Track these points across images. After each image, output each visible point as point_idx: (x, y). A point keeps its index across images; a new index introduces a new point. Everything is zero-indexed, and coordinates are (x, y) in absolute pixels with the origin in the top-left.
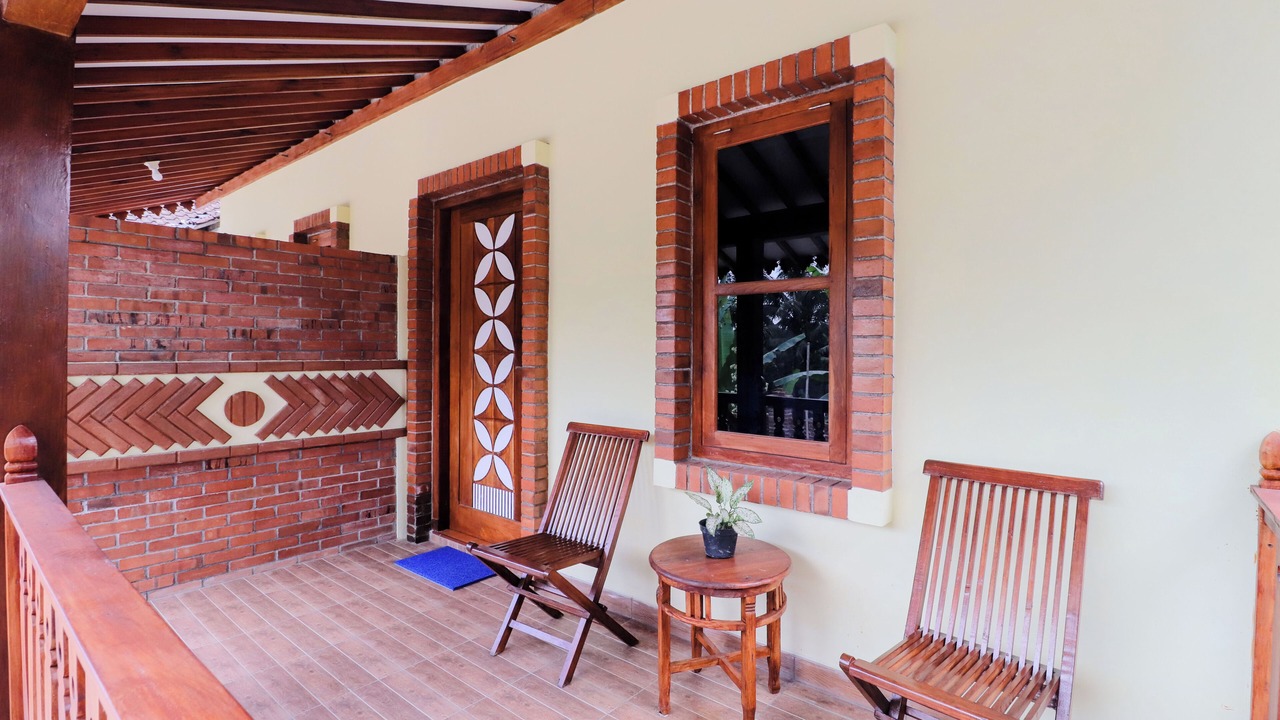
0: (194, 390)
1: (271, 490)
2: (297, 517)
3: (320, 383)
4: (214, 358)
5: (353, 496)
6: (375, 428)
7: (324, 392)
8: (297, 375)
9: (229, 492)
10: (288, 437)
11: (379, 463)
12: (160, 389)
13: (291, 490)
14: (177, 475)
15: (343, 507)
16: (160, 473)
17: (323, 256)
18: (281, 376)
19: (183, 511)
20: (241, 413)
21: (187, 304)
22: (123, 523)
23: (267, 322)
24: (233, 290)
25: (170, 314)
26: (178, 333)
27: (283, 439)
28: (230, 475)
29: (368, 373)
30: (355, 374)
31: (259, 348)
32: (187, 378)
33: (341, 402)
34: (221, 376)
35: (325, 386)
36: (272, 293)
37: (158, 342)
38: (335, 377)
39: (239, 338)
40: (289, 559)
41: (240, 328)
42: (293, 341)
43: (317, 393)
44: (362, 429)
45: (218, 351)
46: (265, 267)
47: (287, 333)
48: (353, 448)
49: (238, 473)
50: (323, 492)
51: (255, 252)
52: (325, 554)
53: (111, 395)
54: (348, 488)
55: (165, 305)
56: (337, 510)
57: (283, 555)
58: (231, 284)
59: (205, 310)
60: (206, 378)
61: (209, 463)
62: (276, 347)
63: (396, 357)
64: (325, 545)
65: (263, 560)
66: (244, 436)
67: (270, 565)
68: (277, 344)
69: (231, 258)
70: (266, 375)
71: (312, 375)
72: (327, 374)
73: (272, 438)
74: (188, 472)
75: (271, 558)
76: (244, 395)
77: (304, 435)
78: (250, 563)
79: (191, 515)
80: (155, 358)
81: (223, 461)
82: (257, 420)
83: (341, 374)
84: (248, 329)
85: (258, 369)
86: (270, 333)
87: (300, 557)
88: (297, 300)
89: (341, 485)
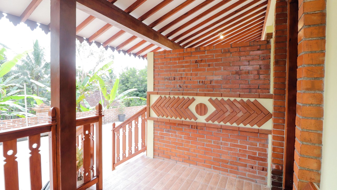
0: (187, 101)
1: (211, 141)
2: (220, 156)
3: (229, 102)
4: (194, 91)
5: (244, 156)
6: (256, 127)
7: (230, 106)
8: (220, 98)
9: (198, 138)
10: (216, 123)
11: (258, 144)
12: (179, 100)
13: (218, 144)
14: (184, 128)
15: (239, 159)
16: (180, 126)
17: (231, 47)
18: (214, 98)
19: (185, 140)
20: (200, 111)
21: (187, 73)
22: (171, 138)
23: (210, 78)
24: (199, 67)
25: (182, 77)
26: (185, 83)
27: (215, 123)
28: (198, 132)
29: (252, 100)
30: (245, 100)
31: (207, 88)
32: (186, 97)
33: (237, 112)
34: (195, 97)
35: (231, 104)
36: (212, 66)
37: (180, 85)
38: (235, 100)
39: (201, 84)
40: (217, 171)
41: (201, 80)
42: (219, 84)
43: (227, 106)
44: (248, 126)
45: (195, 88)
46: (210, 57)
47: (217, 82)
48: (245, 134)
49: (200, 132)
50: (231, 149)
51: (206, 51)
52: (231, 176)
53: (169, 101)
54: (242, 151)
55: (181, 74)
56: (236, 158)
57: (215, 168)
58: (199, 65)
59: (191, 74)
60: (191, 97)
61: (192, 126)
62: (213, 87)
63: (269, 92)
64: (231, 172)
65: (207, 167)
66: (202, 119)
67: (210, 169)
68: (213, 86)
69: (199, 55)
70: (209, 98)
71: (226, 99)
72: (232, 99)
73: (210, 122)
74: (187, 128)
75: (210, 167)
76: (201, 104)
77: (222, 123)
78: (203, 166)
79: (187, 142)
80: (179, 90)
81: (196, 127)
82: (205, 114)
83: (239, 99)
84: (204, 80)
85: (205, 95)
86: (211, 82)
87: (221, 172)
88: (221, 68)
89: (239, 149)
